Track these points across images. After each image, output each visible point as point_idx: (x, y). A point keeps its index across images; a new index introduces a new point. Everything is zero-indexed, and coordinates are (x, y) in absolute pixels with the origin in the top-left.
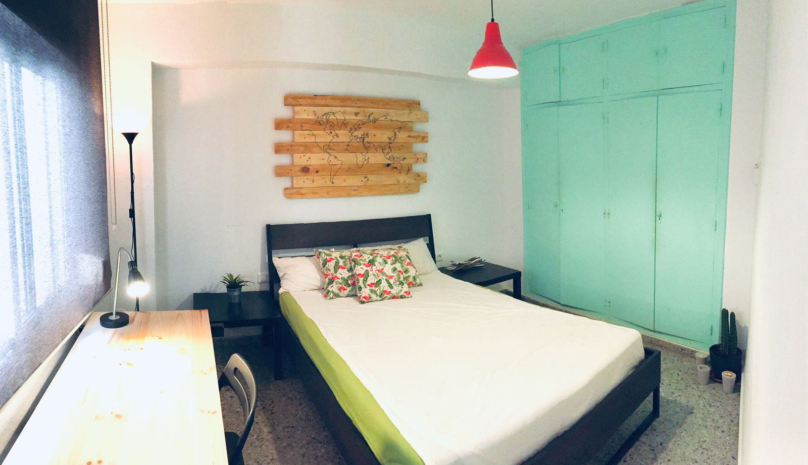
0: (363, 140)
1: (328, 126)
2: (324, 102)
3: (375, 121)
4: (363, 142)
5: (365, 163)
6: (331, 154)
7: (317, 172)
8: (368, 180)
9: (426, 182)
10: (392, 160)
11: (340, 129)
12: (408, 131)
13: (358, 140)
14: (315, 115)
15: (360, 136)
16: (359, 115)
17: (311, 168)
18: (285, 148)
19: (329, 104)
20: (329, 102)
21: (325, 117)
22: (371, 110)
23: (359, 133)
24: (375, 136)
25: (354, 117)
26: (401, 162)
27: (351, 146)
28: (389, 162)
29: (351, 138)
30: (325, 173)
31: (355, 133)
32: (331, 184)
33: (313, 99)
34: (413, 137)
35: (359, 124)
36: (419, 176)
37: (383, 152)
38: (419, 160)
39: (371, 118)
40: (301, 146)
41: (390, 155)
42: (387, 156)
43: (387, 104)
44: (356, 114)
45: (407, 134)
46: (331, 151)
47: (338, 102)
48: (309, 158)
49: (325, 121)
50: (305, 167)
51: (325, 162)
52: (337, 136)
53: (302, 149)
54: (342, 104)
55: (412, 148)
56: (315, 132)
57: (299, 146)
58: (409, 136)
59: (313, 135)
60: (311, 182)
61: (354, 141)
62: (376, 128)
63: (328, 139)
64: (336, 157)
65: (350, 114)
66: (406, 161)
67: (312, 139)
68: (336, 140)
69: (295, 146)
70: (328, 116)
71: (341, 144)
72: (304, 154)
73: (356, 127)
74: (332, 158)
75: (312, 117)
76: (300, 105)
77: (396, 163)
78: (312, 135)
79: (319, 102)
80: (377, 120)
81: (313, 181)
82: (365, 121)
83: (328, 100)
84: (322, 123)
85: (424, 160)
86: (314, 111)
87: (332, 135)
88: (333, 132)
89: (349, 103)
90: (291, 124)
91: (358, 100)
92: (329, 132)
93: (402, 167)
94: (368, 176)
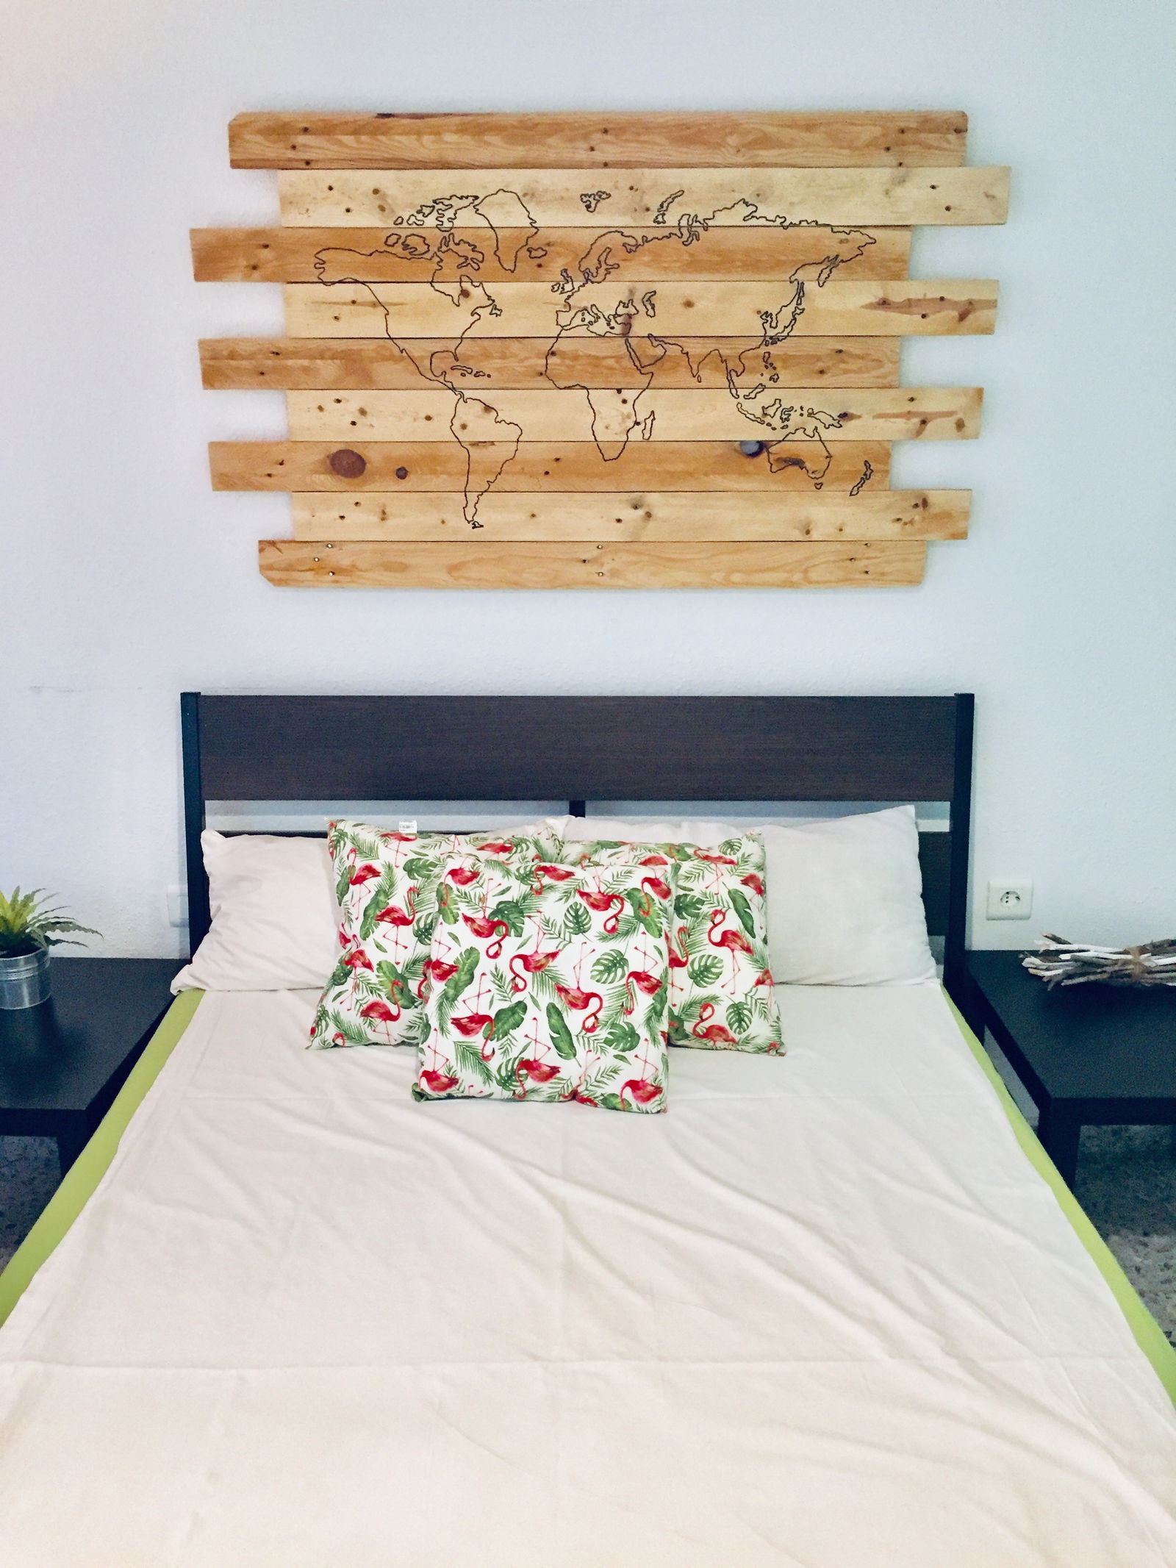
0: (628, 325)
1: (450, 262)
2: (427, 147)
3: (693, 231)
4: (625, 335)
5: (636, 434)
6: (467, 394)
7: (402, 474)
8: (649, 515)
9: (962, 535)
10: (776, 422)
11: (511, 274)
12: (882, 278)
13: (601, 327)
14: (382, 209)
15: (609, 312)
16: (602, 204)
17: (373, 457)
18: (245, 363)
19: (451, 156)
20: (452, 144)
21: (431, 221)
22: (673, 178)
23: (606, 296)
24: (689, 304)
25: (583, 218)
26: (826, 435)
27: (563, 355)
28: (763, 434)
29: (564, 318)
30: (441, 482)
31: (588, 295)
32: (467, 531)
33: (374, 132)
34: (908, 306)
35: (609, 250)
36: (925, 503)
37: (731, 386)
38: (929, 426)
39: (671, 219)
40: (322, 358)
41: (765, 398)
42: (747, 405)
43: (765, 141)
44: (591, 201)
45: (872, 290)
46: (470, 380)
47: (497, 148)
48: (363, 412)
49: (435, 237)
50: (341, 452)
51: (439, 431)
52: (496, 310)
53: (329, 369)
54: (518, 152)
55: (897, 362)
56: (384, 292)
57: (312, 358)
58: (884, 303)
59: (377, 304)
60: (375, 519)
61: (582, 331)
62: (694, 266)
63: (453, 322)
64: (488, 408)
65: (562, 200)
66: (851, 431)
67: (371, 325)
68: (488, 326)
69: (295, 354)
70: (450, 214)
71: (515, 347)
72: (339, 394)
73: (591, 263)
74: (470, 413)
75: (366, 218)
76: (308, 163)
77: (800, 436)
78: (374, 305)
79: (402, 144)
80: (706, 228)
81: (384, 516)
82: (638, 234)
83: (450, 137)
84: (423, 248)
85: (960, 425)
86: (376, 191)
87: (468, 305)
88: (476, 292)
89: (556, 147)
90: (266, 254)
91: (606, 131)
92: (454, 289)
93: (829, 456)
94: (653, 499)
